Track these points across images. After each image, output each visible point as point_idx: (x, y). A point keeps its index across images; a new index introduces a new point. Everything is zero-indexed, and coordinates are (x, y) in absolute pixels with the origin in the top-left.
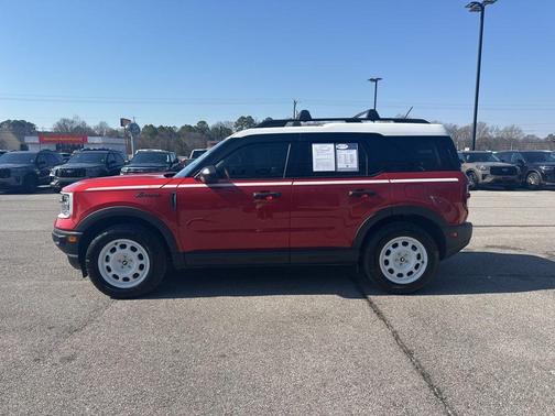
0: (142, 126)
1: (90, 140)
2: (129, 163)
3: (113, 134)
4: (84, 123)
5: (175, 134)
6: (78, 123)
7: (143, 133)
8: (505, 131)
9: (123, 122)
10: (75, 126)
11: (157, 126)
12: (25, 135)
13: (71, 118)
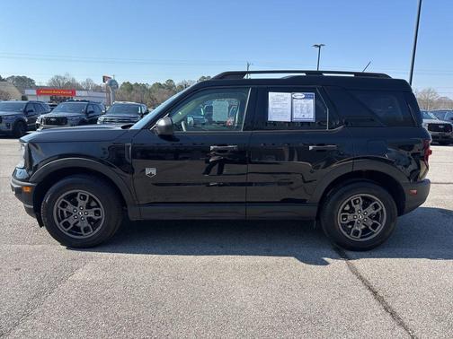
0: (120, 83)
1: (78, 93)
2: (105, 113)
3: (97, 89)
4: (73, 80)
5: (147, 90)
6: (69, 79)
7: (121, 88)
8: (423, 93)
9: (105, 79)
10: (66, 82)
11: (133, 83)
12: (26, 88)
13: (63, 75)
